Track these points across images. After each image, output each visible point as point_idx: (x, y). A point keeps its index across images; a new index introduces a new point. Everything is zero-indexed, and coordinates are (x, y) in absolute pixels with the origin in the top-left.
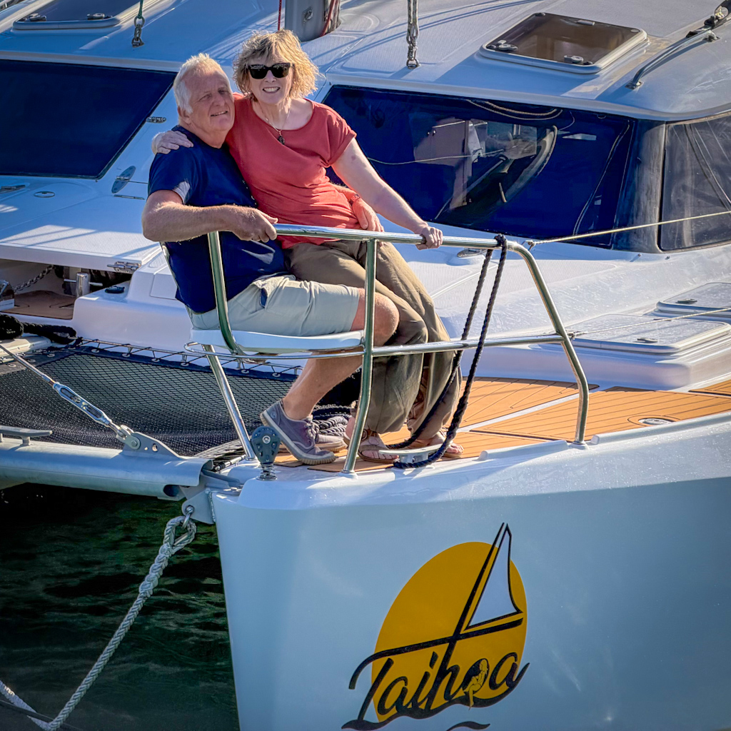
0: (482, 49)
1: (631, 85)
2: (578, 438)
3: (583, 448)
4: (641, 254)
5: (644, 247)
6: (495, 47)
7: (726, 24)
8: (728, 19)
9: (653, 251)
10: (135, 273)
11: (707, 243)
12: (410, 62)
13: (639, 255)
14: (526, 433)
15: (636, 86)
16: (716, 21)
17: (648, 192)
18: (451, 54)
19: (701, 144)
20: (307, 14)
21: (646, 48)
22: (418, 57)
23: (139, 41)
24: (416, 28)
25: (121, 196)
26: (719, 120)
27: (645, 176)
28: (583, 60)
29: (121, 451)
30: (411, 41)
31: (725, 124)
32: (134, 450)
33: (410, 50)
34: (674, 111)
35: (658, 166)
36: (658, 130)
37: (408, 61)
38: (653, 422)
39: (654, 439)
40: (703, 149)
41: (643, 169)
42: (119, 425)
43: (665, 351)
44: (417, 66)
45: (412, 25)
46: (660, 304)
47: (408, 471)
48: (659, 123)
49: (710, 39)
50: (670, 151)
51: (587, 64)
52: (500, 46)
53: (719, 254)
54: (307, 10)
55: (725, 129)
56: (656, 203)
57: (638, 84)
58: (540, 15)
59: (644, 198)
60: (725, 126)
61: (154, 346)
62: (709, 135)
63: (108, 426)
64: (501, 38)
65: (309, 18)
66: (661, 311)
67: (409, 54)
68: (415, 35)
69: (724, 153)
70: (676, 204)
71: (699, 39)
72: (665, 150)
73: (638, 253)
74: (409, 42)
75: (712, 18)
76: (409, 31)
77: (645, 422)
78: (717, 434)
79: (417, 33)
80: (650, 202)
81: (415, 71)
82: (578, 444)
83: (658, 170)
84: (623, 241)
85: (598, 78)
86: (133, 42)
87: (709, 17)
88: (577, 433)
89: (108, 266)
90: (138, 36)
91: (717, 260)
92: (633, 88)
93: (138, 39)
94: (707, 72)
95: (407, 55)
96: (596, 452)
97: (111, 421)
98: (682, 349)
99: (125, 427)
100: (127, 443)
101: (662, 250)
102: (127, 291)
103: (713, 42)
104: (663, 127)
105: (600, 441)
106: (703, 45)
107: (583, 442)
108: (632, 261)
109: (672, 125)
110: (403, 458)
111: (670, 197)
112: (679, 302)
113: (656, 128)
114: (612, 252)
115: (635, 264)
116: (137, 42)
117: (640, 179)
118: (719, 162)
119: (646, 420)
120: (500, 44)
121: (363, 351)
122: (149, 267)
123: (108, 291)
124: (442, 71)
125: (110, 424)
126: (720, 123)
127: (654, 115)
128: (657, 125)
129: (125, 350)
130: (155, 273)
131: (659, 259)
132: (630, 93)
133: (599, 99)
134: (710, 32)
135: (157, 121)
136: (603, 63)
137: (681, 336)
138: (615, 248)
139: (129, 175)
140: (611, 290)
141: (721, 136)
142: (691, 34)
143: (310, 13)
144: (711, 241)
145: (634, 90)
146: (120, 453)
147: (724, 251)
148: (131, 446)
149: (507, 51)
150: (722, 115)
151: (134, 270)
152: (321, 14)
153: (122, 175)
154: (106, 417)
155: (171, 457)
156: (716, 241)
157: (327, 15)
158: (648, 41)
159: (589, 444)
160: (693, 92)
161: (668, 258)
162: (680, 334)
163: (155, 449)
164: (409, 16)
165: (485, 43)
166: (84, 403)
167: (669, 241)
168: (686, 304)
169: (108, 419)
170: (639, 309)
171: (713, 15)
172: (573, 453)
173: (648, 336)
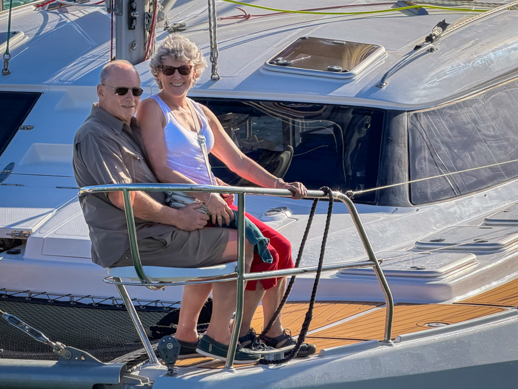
0: (265, 64)
1: (380, 85)
2: (386, 338)
3: (391, 345)
4: (398, 208)
5: (400, 203)
6: (275, 62)
7: (441, 39)
8: (442, 36)
9: (407, 206)
10: (29, 238)
11: (444, 198)
12: (213, 76)
13: (397, 209)
14: (346, 336)
15: (383, 86)
16: (434, 38)
17: (399, 163)
18: (243, 69)
19: (432, 126)
20: (132, 45)
21: (385, 60)
22: (219, 72)
23: (7, 71)
24: (216, 51)
25: (6, 185)
26: (443, 108)
27: (395, 151)
28: (341, 69)
29: (57, 361)
30: (214, 61)
31: (448, 111)
32: (67, 360)
33: (213, 68)
34: (413, 103)
35: (404, 143)
36: (402, 117)
37: (212, 75)
38: (434, 325)
39: (439, 337)
40: (435, 130)
41: (394, 146)
42: (55, 342)
43: (433, 275)
44: (218, 79)
45: (213, 49)
46: (417, 243)
47: (272, 366)
48: (402, 112)
49: (431, 50)
50: (412, 132)
51: (345, 71)
52: (279, 62)
53: (453, 206)
54: (132, 43)
55: (448, 115)
56: (405, 170)
57: (384, 84)
58: (304, 38)
59: (396, 167)
60: (448, 113)
61: (48, 291)
62: (438, 120)
63: (46, 343)
64: (279, 56)
65: (134, 48)
66: (418, 248)
67: (212, 70)
68: (216, 56)
69: (449, 132)
70: (420, 171)
71: (424, 51)
72: (408, 132)
73: (396, 207)
74: (212, 62)
75: (431, 35)
76: (212, 54)
77: (429, 326)
78: (482, 332)
79: (217, 55)
80: (401, 170)
81: (218, 82)
82: (386, 342)
83: (405, 147)
84: (384, 199)
85: (355, 81)
86: (3, 72)
87: (428, 35)
88: (385, 334)
89: (7, 234)
90: (6, 67)
91: (452, 210)
92: (381, 88)
93: (6, 69)
94: (433, 74)
95: (211, 71)
96: (400, 348)
97: (48, 339)
98: (444, 273)
99: (59, 344)
100: (62, 355)
101: (413, 204)
102: (24, 252)
103: (434, 52)
104: (405, 115)
105: (402, 339)
106: (427, 54)
107: (390, 341)
108: (392, 213)
109: (412, 113)
110: (267, 356)
111: (415, 166)
112: (432, 241)
113: (400, 115)
114: (377, 207)
115: (394, 215)
116: (6, 72)
117: (393, 153)
118: (446, 139)
119: (430, 324)
120: (279, 60)
121: (237, 277)
122: (39, 233)
123: (8, 253)
124: (237, 82)
125: (47, 342)
126: (445, 110)
127: (398, 106)
128: (401, 113)
129: (26, 295)
130: (44, 237)
131: (411, 211)
132: (379, 91)
133: (357, 96)
134: (431, 45)
135: (27, 129)
136: (356, 71)
137: (442, 264)
138: (379, 205)
139: (10, 169)
140: (380, 235)
141: (446, 120)
142: (417, 47)
143: (135, 44)
144: (446, 197)
145: (382, 89)
146: (57, 363)
147: (456, 204)
148: (65, 357)
149: (285, 64)
150: (445, 105)
151: (28, 237)
152: (142, 45)
153: (5, 169)
154: (44, 336)
155: (96, 364)
156: (450, 197)
157: (147, 45)
158: (387, 54)
159: (395, 342)
160: (424, 89)
161: (417, 210)
162: (440, 262)
163: (83, 359)
164: (211, 43)
165: (267, 60)
166: (27, 327)
167: (418, 197)
168: (437, 242)
169: (46, 338)
170: (402, 248)
171: (431, 33)
172: (385, 348)
173: (419, 265)
